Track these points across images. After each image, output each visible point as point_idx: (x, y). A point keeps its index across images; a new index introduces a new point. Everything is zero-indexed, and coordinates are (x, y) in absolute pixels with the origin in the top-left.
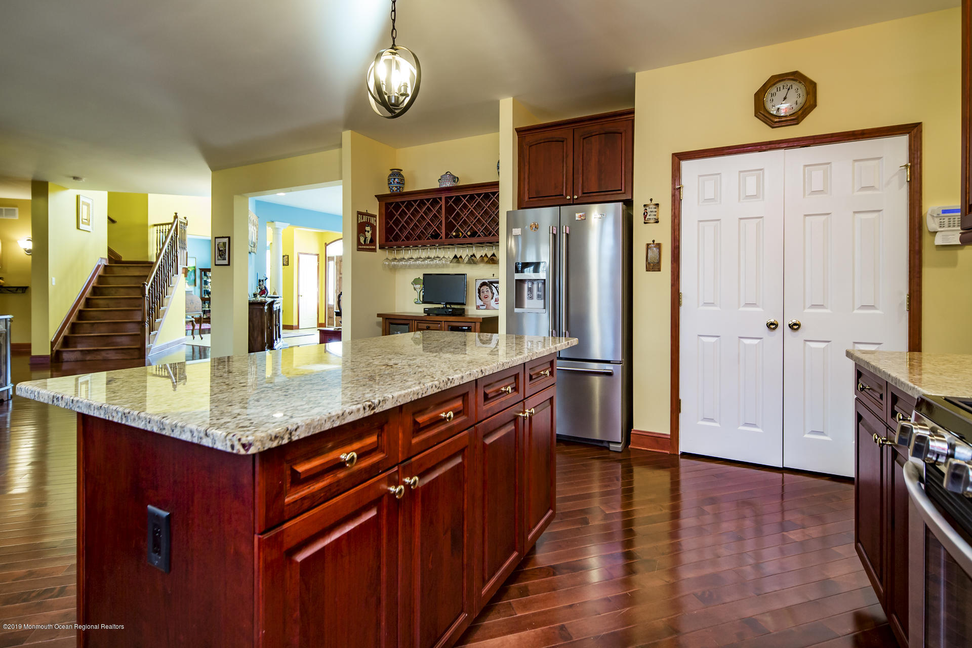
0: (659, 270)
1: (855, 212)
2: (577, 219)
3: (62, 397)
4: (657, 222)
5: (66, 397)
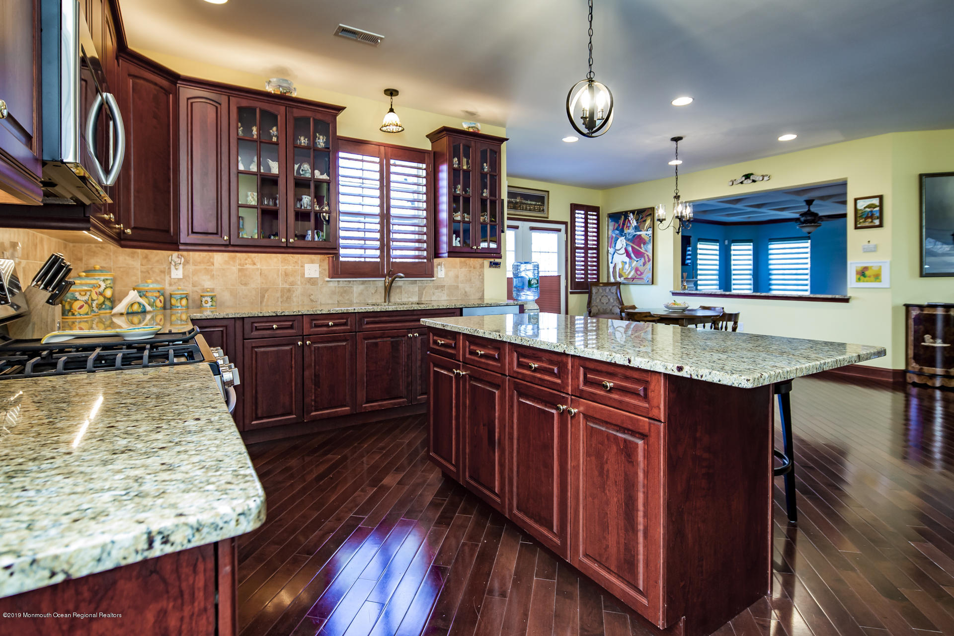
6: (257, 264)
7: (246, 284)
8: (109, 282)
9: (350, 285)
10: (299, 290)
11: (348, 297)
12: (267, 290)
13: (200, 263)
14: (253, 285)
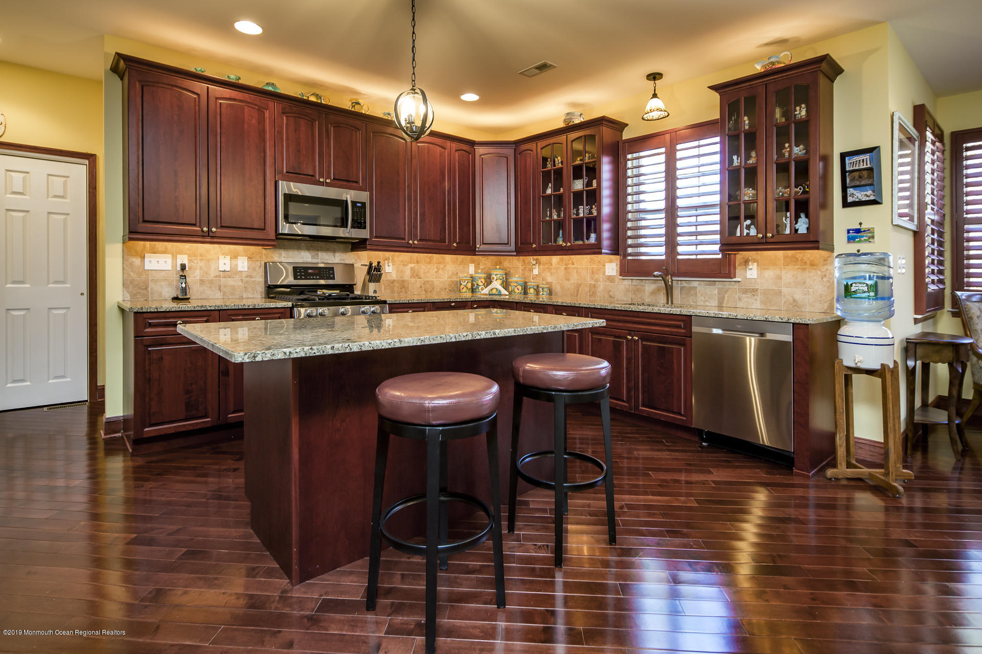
6: (575, 264)
7: (568, 280)
8: (499, 276)
9: (642, 284)
10: (601, 286)
11: (640, 296)
12: (580, 286)
13: (546, 264)
14: (572, 281)
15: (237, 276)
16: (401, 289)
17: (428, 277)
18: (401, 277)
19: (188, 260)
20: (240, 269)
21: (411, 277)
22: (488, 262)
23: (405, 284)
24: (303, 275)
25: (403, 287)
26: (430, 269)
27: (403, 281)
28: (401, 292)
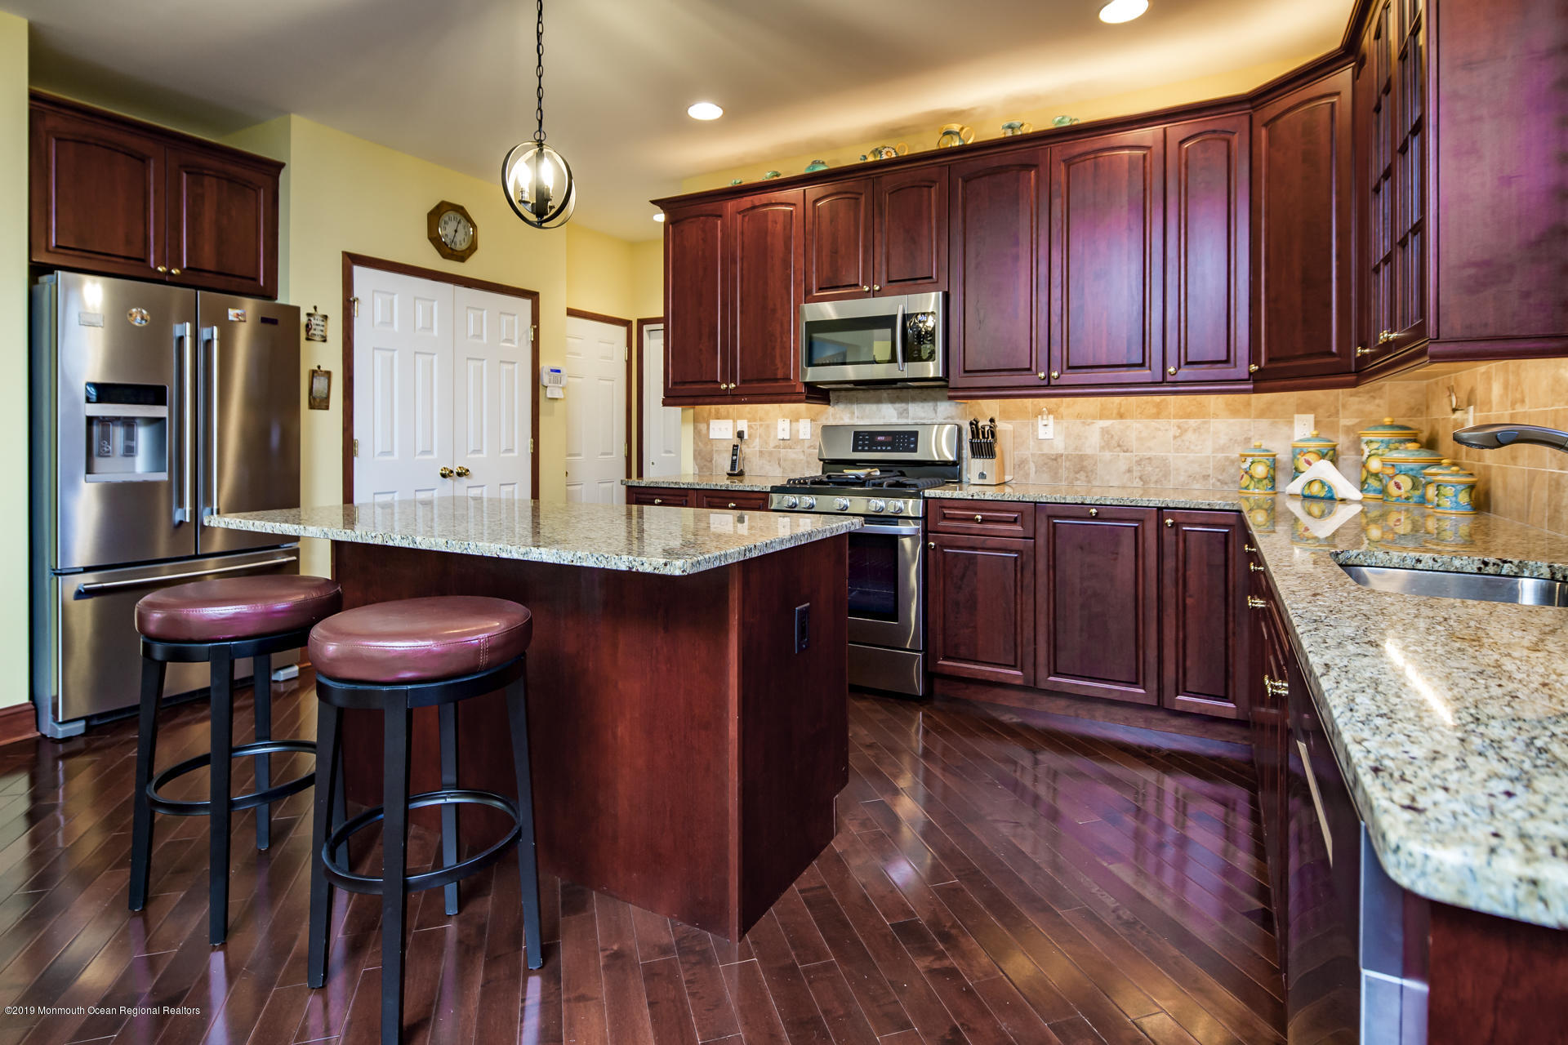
0: (327, 408)
1: (501, 362)
2: (231, 318)
3: (755, 546)
4: (325, 341)
5: (758, 544)
15: (799, 447)
16: (1077, 473)
17: (1150, 449)
18: (1076, 449)
19: (748, 426)
20: (802, 436)
21: (1102, 448)
22: (1378, 406)
23: (1085, 463)
24: (866, 445)
25: (1082, 469)
26: (1159, 429)
27: (1082, 458)
28: (1077, 479)
